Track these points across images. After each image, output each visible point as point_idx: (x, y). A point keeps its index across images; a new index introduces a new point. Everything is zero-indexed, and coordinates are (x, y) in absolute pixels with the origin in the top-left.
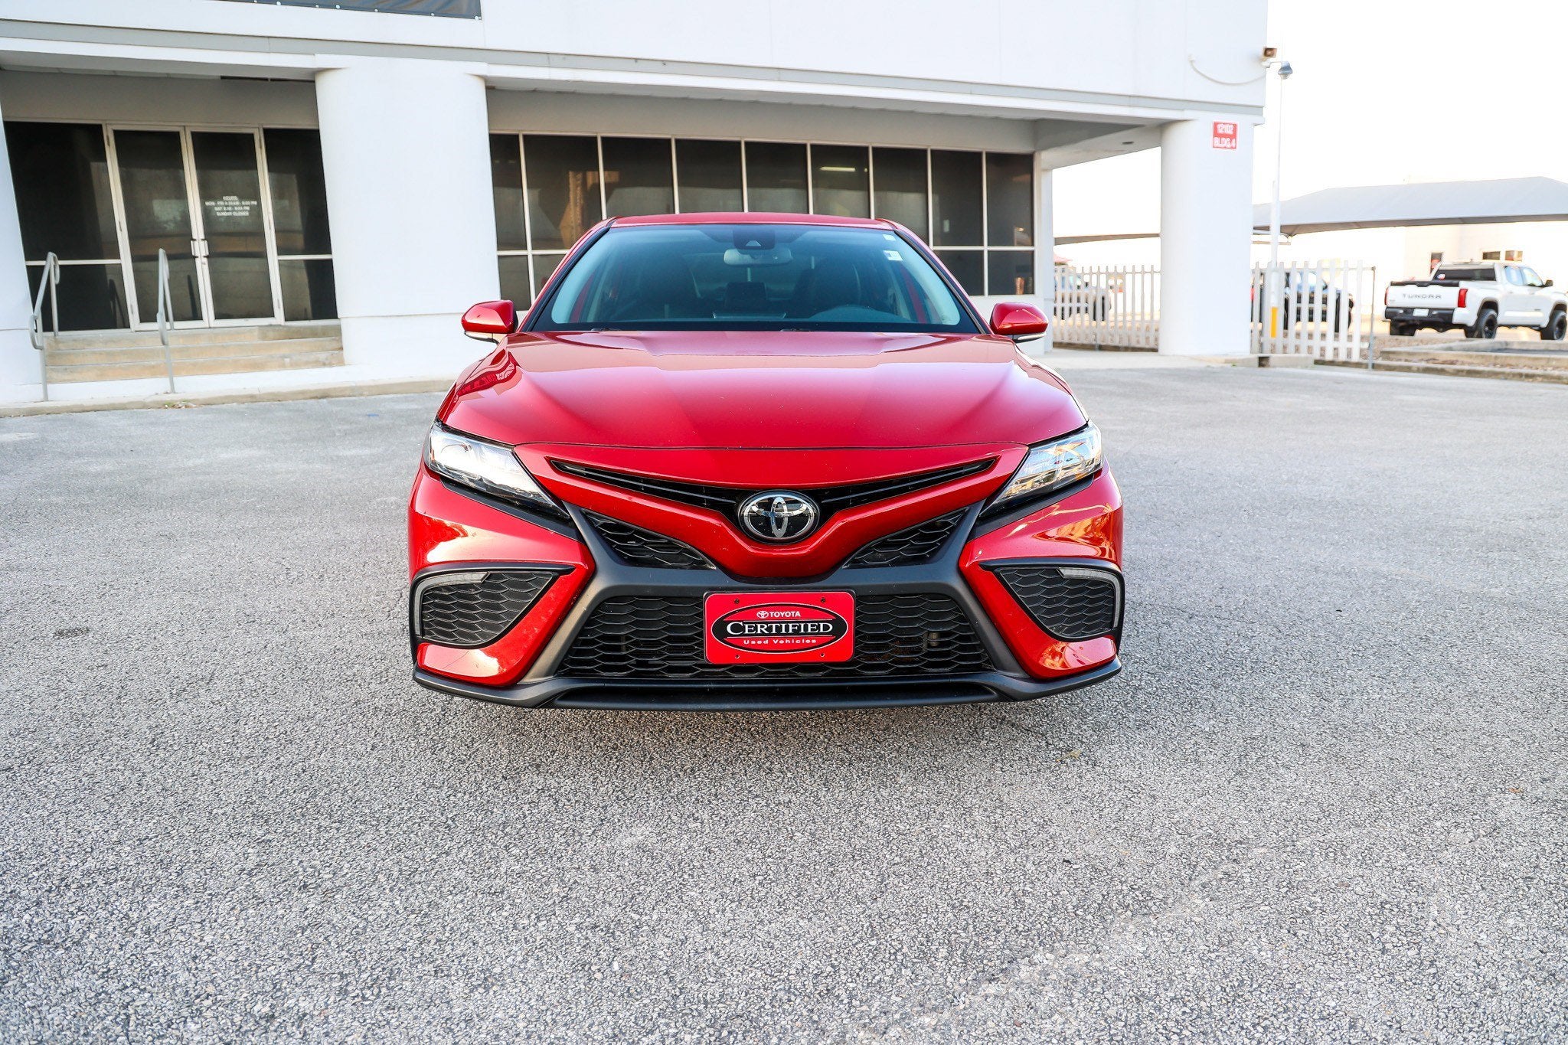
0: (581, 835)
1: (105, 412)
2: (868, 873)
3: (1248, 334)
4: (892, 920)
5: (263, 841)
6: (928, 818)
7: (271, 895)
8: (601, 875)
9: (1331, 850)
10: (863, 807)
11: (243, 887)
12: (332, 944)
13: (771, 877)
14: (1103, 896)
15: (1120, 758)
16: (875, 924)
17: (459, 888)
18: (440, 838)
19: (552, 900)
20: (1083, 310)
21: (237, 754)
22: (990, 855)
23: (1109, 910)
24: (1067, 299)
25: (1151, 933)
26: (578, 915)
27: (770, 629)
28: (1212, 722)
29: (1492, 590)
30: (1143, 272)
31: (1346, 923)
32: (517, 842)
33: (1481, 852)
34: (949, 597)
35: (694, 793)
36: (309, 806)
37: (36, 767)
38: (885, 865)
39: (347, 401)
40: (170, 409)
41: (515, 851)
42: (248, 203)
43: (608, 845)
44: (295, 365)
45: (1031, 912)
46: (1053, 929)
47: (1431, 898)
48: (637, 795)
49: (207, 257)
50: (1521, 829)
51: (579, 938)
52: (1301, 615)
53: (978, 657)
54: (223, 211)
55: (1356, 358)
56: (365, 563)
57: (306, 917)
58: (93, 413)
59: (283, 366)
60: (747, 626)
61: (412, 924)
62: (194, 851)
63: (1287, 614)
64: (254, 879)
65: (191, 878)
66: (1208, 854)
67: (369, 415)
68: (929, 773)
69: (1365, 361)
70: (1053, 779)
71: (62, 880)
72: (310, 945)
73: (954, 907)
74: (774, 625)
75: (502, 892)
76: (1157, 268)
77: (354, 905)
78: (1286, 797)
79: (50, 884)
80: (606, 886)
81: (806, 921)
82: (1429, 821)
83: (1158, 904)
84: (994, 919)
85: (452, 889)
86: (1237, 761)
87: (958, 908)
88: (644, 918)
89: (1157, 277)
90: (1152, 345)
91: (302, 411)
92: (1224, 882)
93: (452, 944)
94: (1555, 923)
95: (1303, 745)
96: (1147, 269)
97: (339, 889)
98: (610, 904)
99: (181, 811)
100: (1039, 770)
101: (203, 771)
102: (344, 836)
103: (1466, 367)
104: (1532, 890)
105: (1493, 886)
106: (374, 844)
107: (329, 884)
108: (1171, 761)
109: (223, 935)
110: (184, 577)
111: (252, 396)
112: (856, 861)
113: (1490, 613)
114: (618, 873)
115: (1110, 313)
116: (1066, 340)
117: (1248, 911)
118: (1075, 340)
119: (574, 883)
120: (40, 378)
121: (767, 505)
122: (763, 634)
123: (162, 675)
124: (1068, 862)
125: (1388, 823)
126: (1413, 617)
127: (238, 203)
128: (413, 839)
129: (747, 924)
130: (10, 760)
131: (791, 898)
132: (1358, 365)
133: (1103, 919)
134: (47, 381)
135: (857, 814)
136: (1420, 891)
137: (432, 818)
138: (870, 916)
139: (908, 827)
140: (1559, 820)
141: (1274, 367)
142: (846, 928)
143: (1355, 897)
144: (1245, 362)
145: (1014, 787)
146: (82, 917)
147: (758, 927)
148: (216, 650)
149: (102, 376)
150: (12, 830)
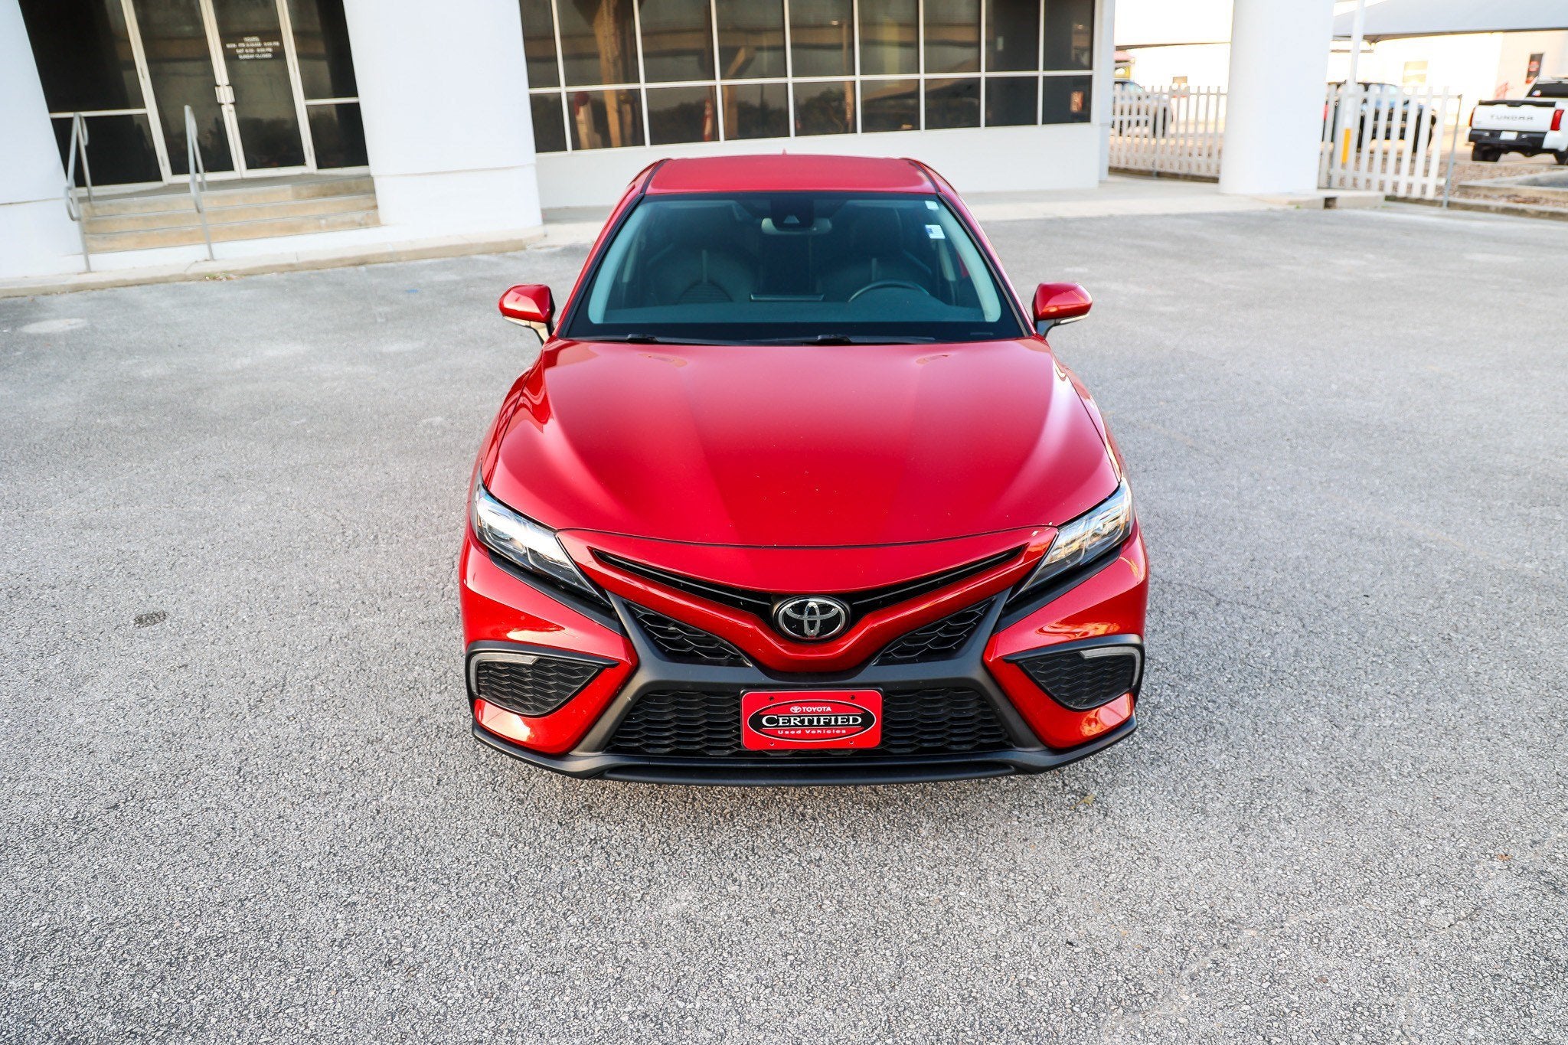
0: (631, 899)
1: (149, 287)
2: (888, 953)
3: (1318, 157)
4: (908, 1013)
5: (349, 904)
6: (946, 883)
7: (361, 973)
8: (650, 951)
9: (1316, 934)
10: (887, 868)
11: (336, 963)
12: (419, 1034)
13: (801, 956)
14: (1099, 988)
15: (1130, 805)
16: (892, 1018)
17: (524, 966)
18: (505, 902)
19: (607, 983)
20: (1142, 123)
21: (316, 790)
22: (1000, 933)
23: (1103, 1006)
24: (1126, 111)
25: (1139, 1036)
26: (630, 1001)
27: (802, 721)
28: (1224, 756)
29: (1527, 565)
30: (1208, 94)
31: (1317, 1029)
32: (574, 908)
33: (1458, 941)
34: (972, 689)
35: (733, 846)
36: (386, 860)
37: (140, 804)
38: (904, 944)
39: (386, 269)
40: (212, 282)
41: (573, 920)
42: (270, 44)
43: (656, 913)
44: (332, 227)
45: (1032, 1006)
46: (1050, 1029)
47: (1402, 999)
48: (681, 849)
49: (234, 104)
50: (1501, 911)
51: (632, 1030)
52: (1328, 601)
53: (1000, 736)
54: (245, 53)
55: (1430, 194)
56: (417, 517)
57: (394, 1001)
58: (136, 287)
59: (319, 229)
60: (781, 719)
61: (487, 1010)
62: (290, 916)
63: (1314, 600)
64: (345, 952)
65: (290, 950)
66: (1201, 937)
67: (408, 292)
68: (951, 823)
69: (1440, 198)
70: (1065, 833)
71: (180, 950)
72: (399, 1035)
73: (963, 1000)
74: (806, 719)
75: (563, 971)
76: (1224, 90)
77: (434, 986)
78: (1282, 862)
79: (169, 956)
80: (654, 965)
81: (831, 1013)
82: (1415, 897)
83: (1148, 1000)
84: (998, 1015)
85: (519, 967)
86: (1242, 811)
87: (967, 1000)
88: (690, 1006)
89: (1223, 99)
90: (1212, 173)
91: (342, 284)
92: (1212, 973)
93: (522, 1036)
94: (1512, 1035)
95: (1307, 790)
96: (1213, 90)
97: (420, 965)
98: (658, 989)
99: (273, 864)
100: (1053, 821)
101: (288, 811)
102: (420, 898)
103: (1549, 208)
104: (1499, 991)
105: (1462, 985)
106: (448, 909)
107: (410, 959)
108: (1179, 810)
109: (324, 1020)
110: (246, 538)
111: (291, 265)
112: (878, 937)
113: (1519, 600)
114: (665, 949)
115: (1171, 129)
116: (1123, 165)
117: (1229, 1011)
118: (1131, 166)
119: (626, 962)
120: (80, 248)
121: (799, 609)
122: (796, 725)
123: (239, 679)
124: (1071, 944)
125: (1375, 900)
126: (1440, 607)
127: (259, 45)
128: (482, 904)
129: (779, 1016)
130: (115, 794)
131: (819, 983)
132: (1432, 203)
133: (1097, 1018)
134: (87, 251)
135: (882, 877)
136: (1392, 990)
137: (496, 877)
138: (888, 1008)
139: (927, 895)
140: (1540, 899)
141: (1341, 208)
142: (866, 1022)
143: (1331, 996)
144: (1309, 204)
145: (1028, 843)
146: (201, 997)
147: (789, 1019)
148: (285, 645)
149: (141, 245)
150: (128, 886)
